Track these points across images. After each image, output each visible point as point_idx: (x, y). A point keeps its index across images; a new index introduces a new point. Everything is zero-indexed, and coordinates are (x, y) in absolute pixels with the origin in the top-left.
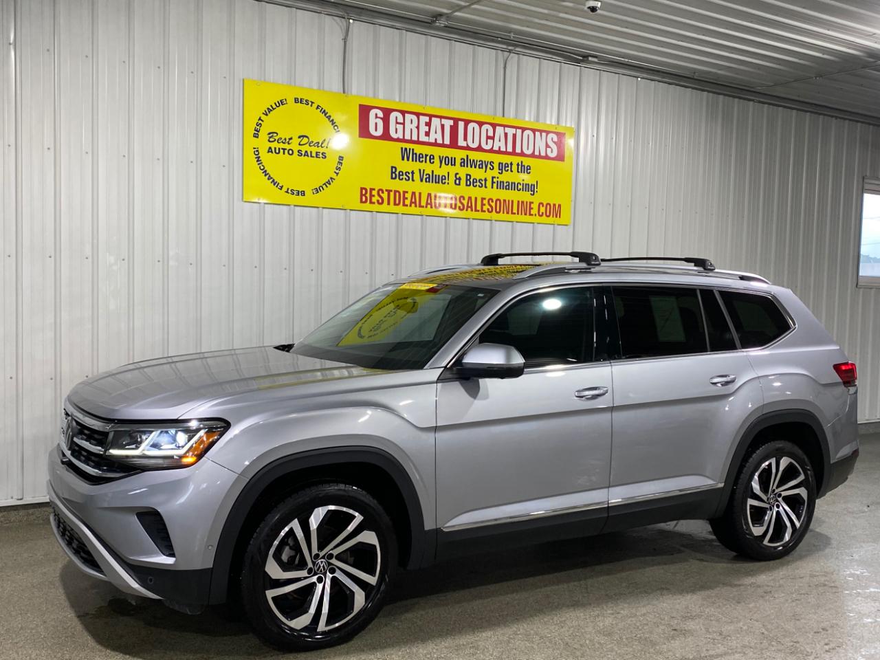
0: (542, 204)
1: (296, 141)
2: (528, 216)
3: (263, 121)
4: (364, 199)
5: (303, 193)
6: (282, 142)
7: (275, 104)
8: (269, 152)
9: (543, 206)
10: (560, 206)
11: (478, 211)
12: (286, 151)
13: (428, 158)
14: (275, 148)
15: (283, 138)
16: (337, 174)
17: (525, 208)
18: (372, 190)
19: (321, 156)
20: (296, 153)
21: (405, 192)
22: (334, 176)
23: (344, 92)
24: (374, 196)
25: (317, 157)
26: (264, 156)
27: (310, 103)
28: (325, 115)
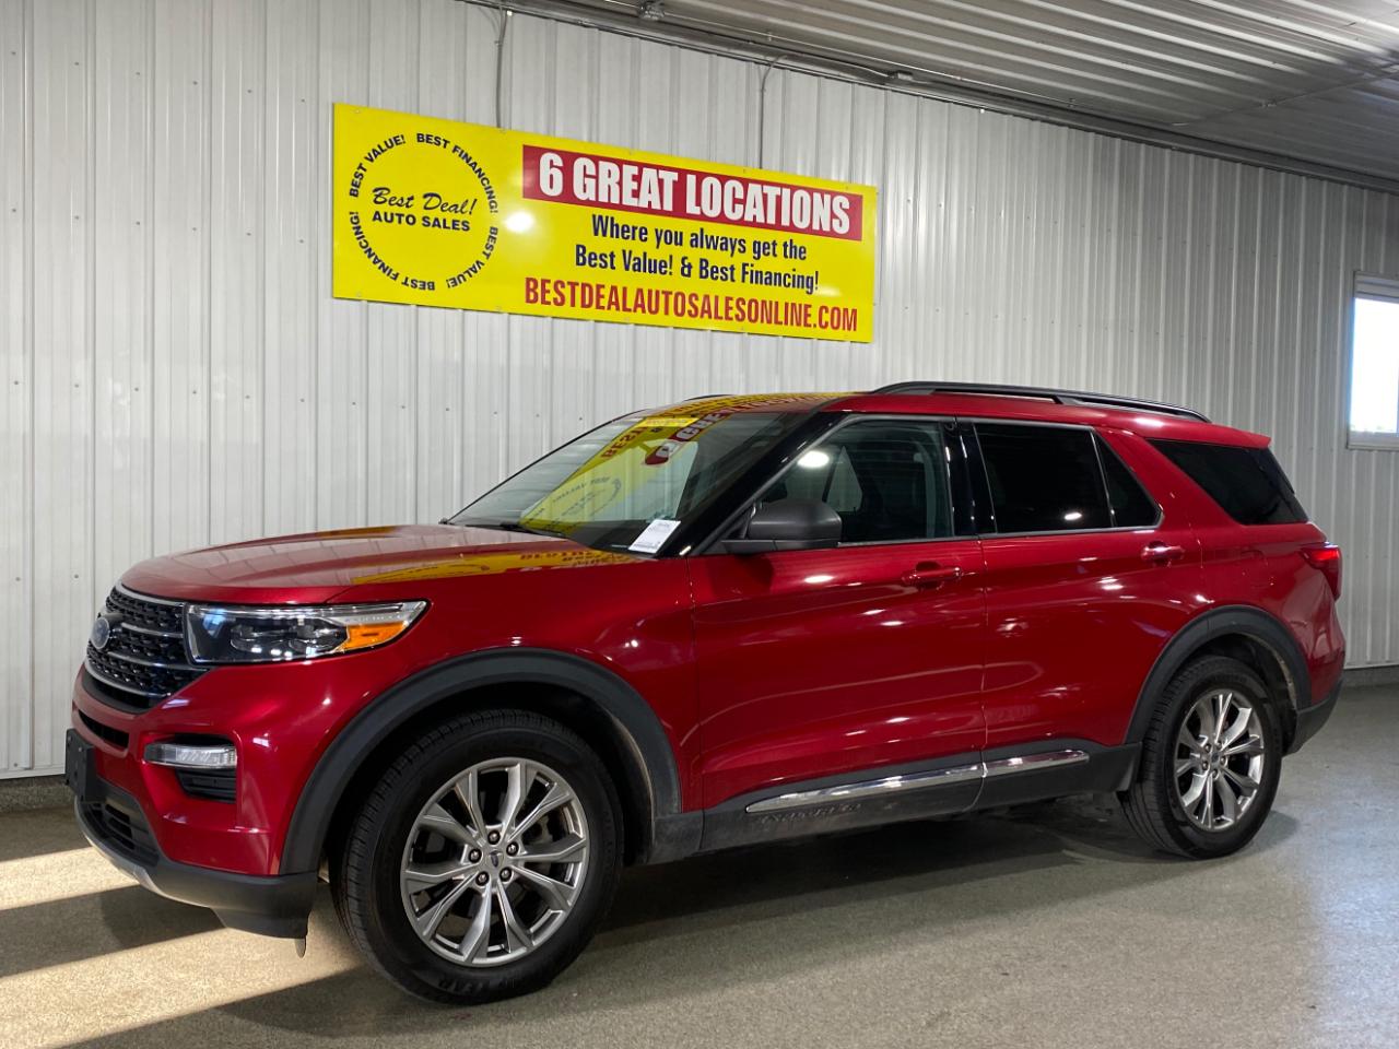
0: (826, 308)
1: (419, 203)
2: (802, 328)
3: (365, 170)
4: (532, 296)
5: (432, 286)
6: (397, 203)
7: (386, 143)
8: (375, 219)
9: (827, 311)
10: (854, 311)
11: (721, 318)
12: (403, 219)
13: (637, 232)
14: (386, 214)
15: (399, 198)
16: (488, 256)
17: (798, 314)
18: (544, 282)
19: (461, 226)
20: (419, 221)
21: (599, 287)
22: (483, 258)
23: (499, 126)
24: (548, 292)
25: (454, 228)
26: (367, 225)
27: (442, 142)
28: (467, 162)
